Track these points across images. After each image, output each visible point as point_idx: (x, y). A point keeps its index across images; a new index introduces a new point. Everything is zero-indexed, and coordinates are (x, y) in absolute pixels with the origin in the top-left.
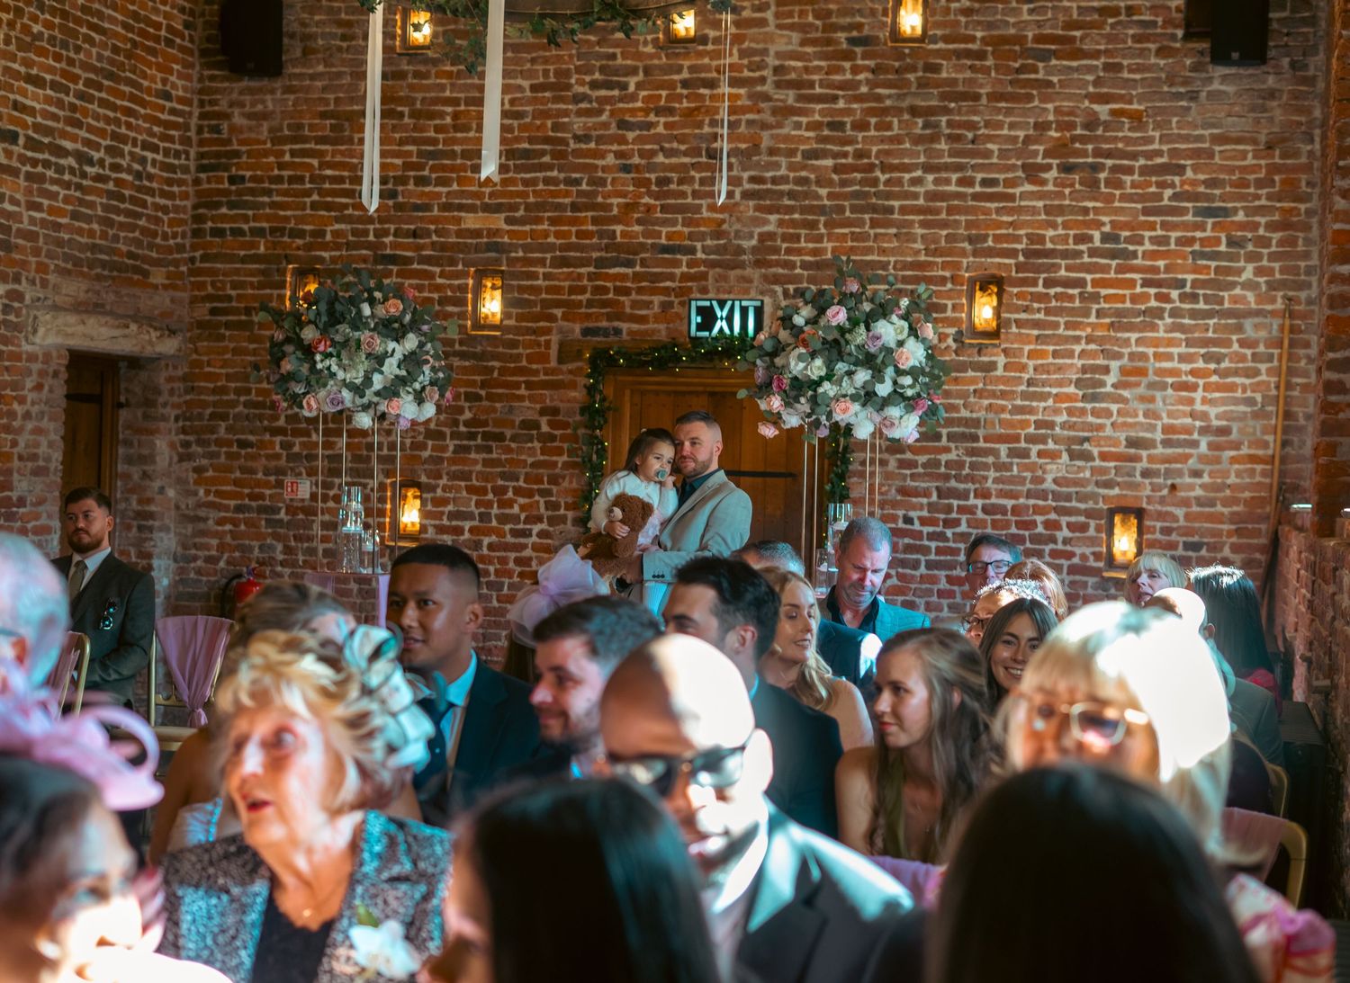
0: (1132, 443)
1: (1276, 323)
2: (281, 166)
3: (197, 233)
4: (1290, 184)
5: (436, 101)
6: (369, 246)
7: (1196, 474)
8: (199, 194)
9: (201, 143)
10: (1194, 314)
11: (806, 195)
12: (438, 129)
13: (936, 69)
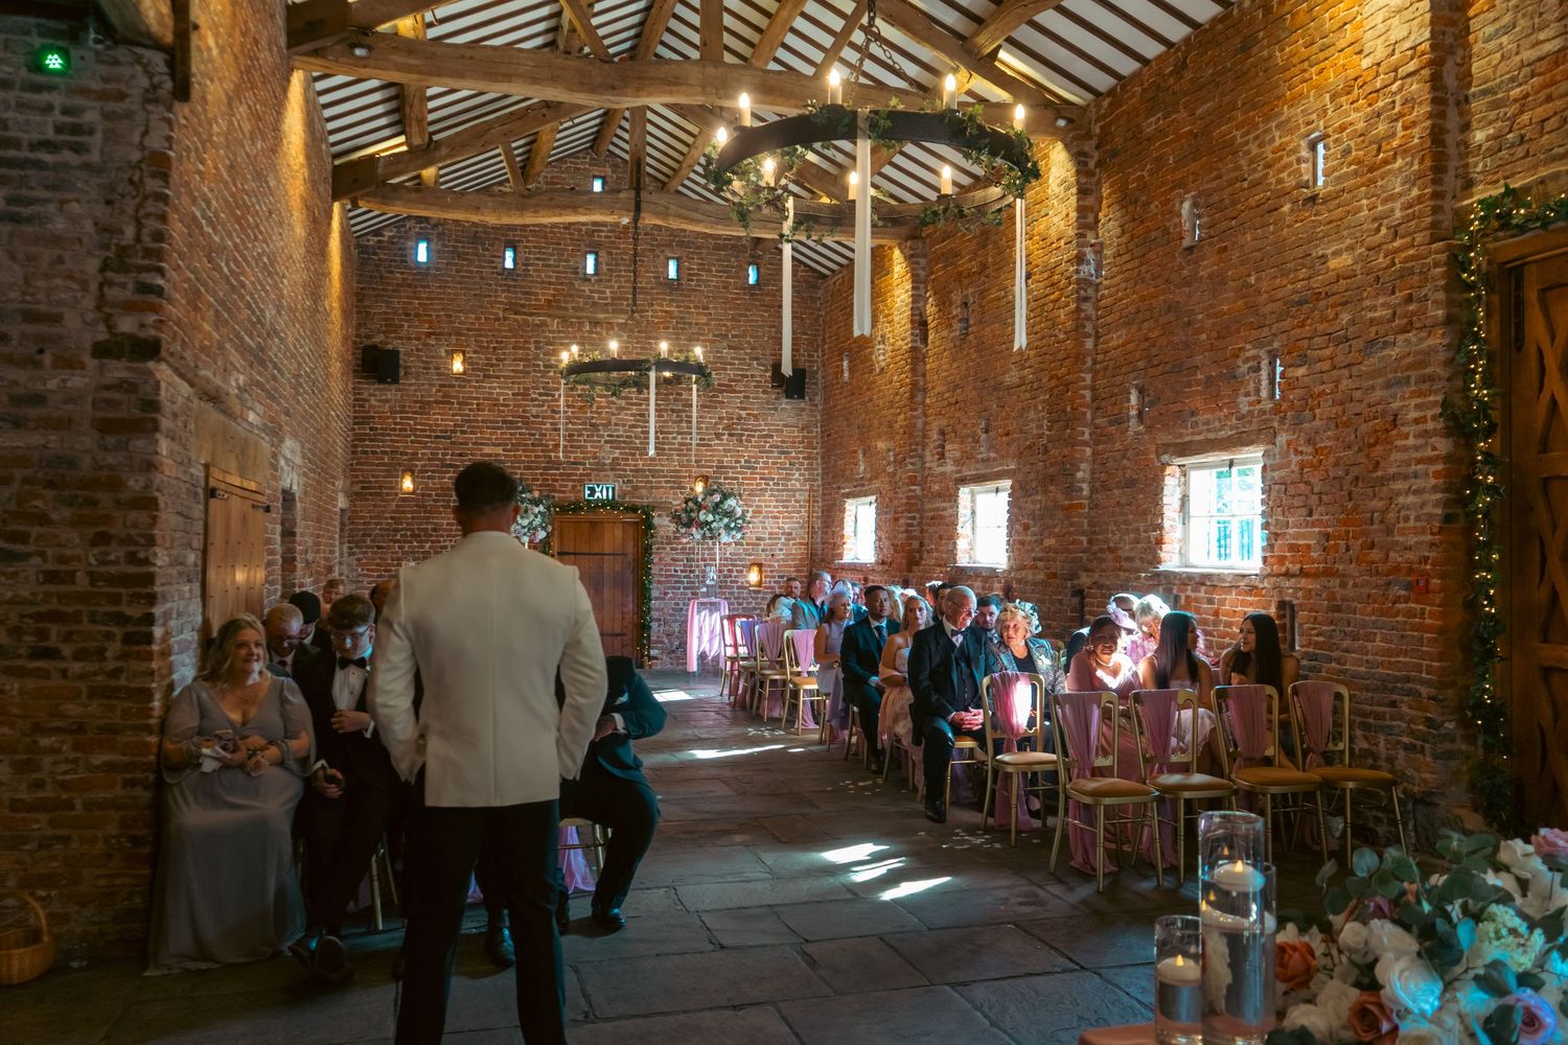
0: (758, 539)
1: (807, 494)
2: (395, 424)
3: (354, 453)
4: (810, 443)
5: (470, 398)
6: (439, 460)
7: (781, 550)
8: (354, 435)
9: (355, 412)
10: (778, 490)
11: (631, 443)
12: (470, 410)
13: (681, 395)
